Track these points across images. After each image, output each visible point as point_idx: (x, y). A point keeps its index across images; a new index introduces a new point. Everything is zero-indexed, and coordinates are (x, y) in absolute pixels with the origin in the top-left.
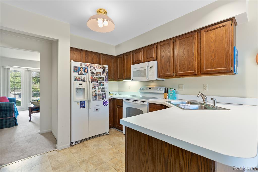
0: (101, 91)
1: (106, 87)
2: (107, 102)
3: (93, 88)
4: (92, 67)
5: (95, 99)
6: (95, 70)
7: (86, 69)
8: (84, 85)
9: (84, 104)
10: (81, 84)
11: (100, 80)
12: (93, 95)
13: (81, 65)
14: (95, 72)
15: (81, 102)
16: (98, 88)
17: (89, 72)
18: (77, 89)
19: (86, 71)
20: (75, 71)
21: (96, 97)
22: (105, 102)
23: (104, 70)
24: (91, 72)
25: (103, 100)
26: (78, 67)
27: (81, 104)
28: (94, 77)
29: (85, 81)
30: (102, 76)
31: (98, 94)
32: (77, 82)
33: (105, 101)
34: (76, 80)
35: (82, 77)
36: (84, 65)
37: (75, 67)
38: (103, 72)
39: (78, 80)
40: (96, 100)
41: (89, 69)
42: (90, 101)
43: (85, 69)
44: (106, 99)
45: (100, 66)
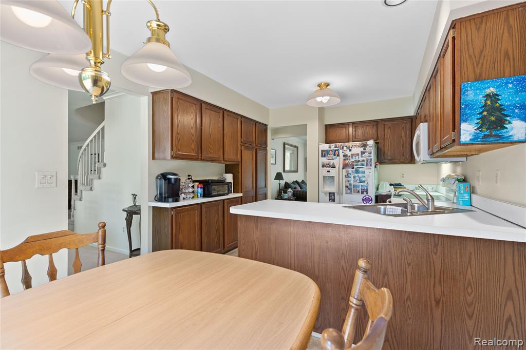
0: (358, 181)
1: (368, 176)
2: (369, 199)
3: (345, 176)
4: (345, 148)
5: (349, 191)
6: (350, 150)
7: (337, 151)
8: (333, 172)
9: (333, 197)
10: (329, 171)
11: (357, 165)
12: (347, 187)
13: (329, 148)
14: (349, 153)
15: (330, 193)
16: (354, 177)
17: (341, 155)
18: (324, 177)
19: (337, 154)
20: (322, 156)
21: (350, 189)
22: (365, 199)
23: (365, 149)
24: (343, 154)
25: (363, 195)
26: (327, 150)
27: (330, 196)
28: (347, 161)
29: (335, 167)
30: (361, 159)
31: (354, 186)
32: (325, 168)
33: (367, 197)
34: (323, 166)
35: (332, 162)
36: (334, 146)
37: (323, 151)
38: (363, 153)
39: (326, 166)
40: (351, 193)
41: (341, 151)
42: (342, 194)
43: (335, 152)
44: (367, 193)
45: (358, 143)
